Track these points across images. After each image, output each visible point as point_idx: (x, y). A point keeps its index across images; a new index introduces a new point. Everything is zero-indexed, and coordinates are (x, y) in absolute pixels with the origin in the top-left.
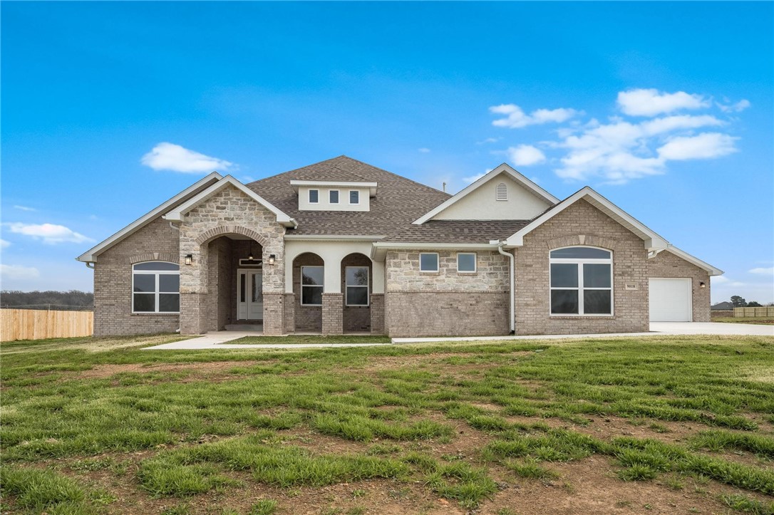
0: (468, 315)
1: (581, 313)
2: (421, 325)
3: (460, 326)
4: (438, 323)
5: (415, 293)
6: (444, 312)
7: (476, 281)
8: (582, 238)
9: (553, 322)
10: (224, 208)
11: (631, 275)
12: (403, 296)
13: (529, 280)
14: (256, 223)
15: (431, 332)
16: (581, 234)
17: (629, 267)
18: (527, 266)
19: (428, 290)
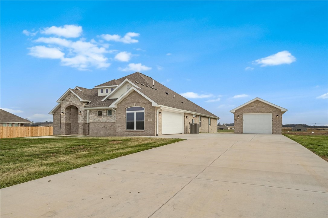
0: (109, 130)
1: (135, 129)
2: (97, 133)
3: (107, 133)
4: (101, 132)
5: (96, 123)
6: (103, 129)
7: (111, 119)
8: (135, 104)
9: (126, 132)
10: (70, 98)
11: (150, 116)
12: (93, 124)
13: (120, 118)
14: (77, 102)
15: (100, 135)
16: (135, 102)
17: (149, 113)
18: (119, 114)
19: (99, 122)
